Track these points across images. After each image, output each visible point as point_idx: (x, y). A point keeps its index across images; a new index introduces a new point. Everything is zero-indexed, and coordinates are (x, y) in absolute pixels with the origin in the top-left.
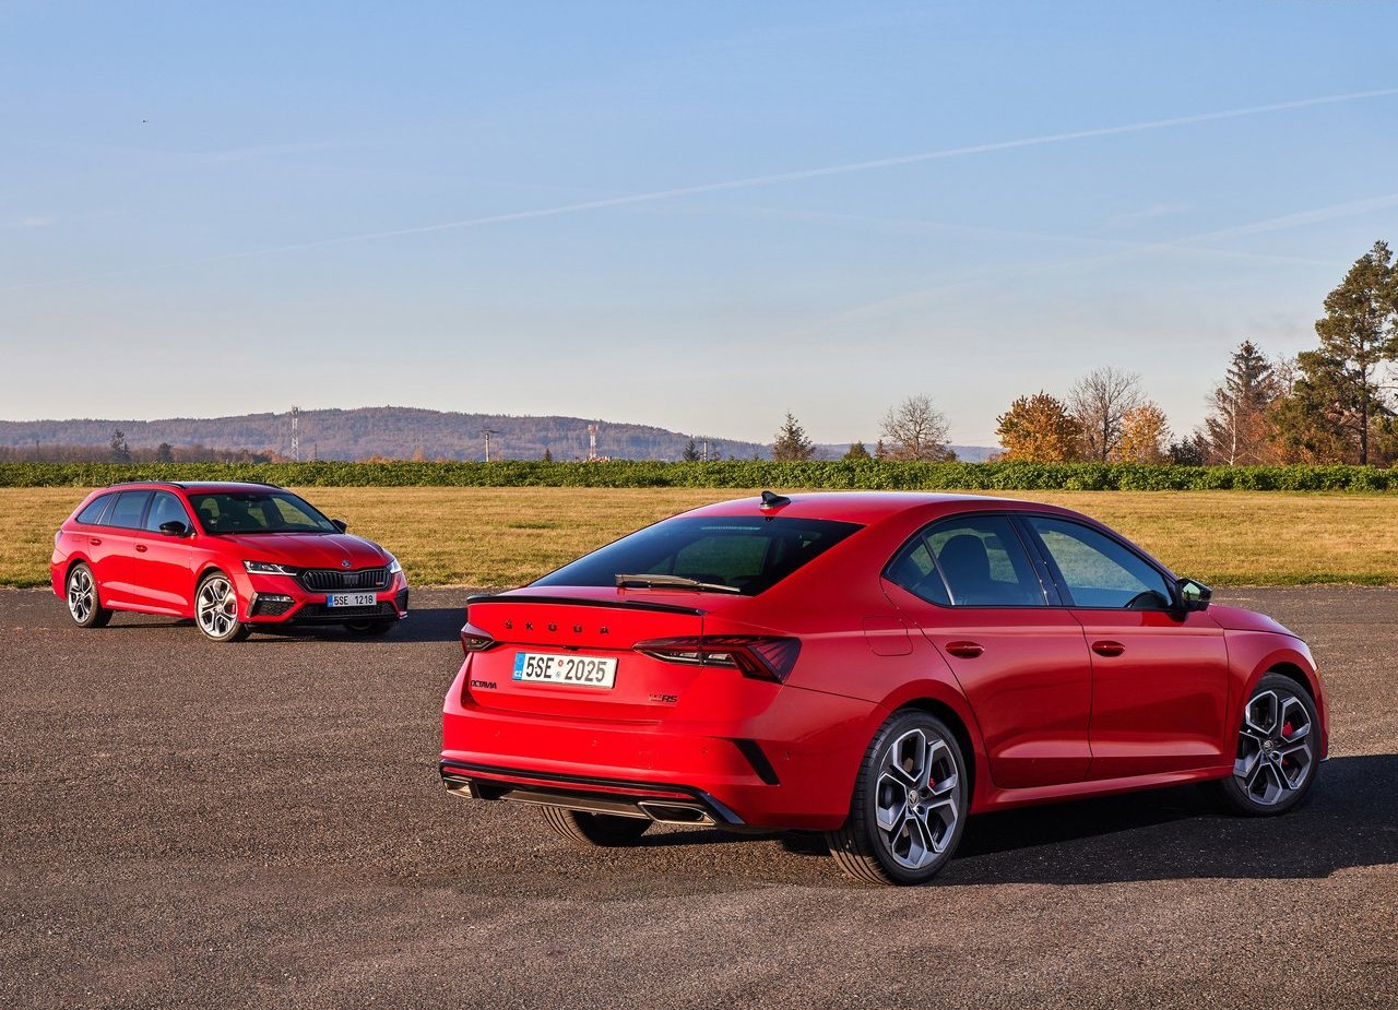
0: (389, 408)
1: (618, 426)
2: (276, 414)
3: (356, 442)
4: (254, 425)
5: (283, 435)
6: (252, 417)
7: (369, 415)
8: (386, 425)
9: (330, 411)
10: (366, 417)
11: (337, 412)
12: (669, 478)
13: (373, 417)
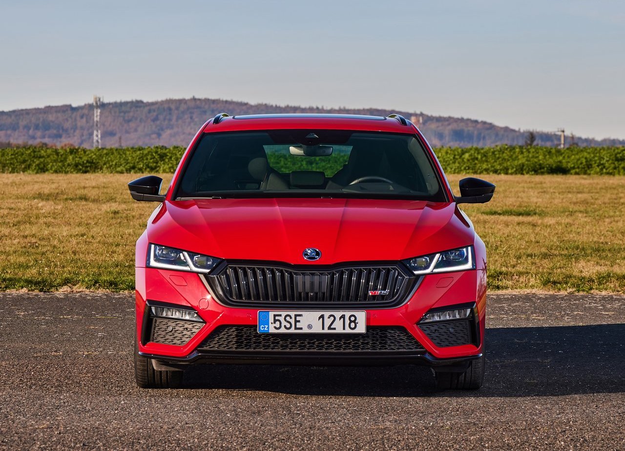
0: (194, 99)
1: (439, 119)
2: (74, 105)
3: (159, 135)
4: (51, 117)
5: (82, 128)
6: (49, 109)
7: (173, 107)
8: (191, 118)
9: (132, 102)
10: (170, 109)
11: (138, 104)
12: (570, 165)
13: (177, 109)
